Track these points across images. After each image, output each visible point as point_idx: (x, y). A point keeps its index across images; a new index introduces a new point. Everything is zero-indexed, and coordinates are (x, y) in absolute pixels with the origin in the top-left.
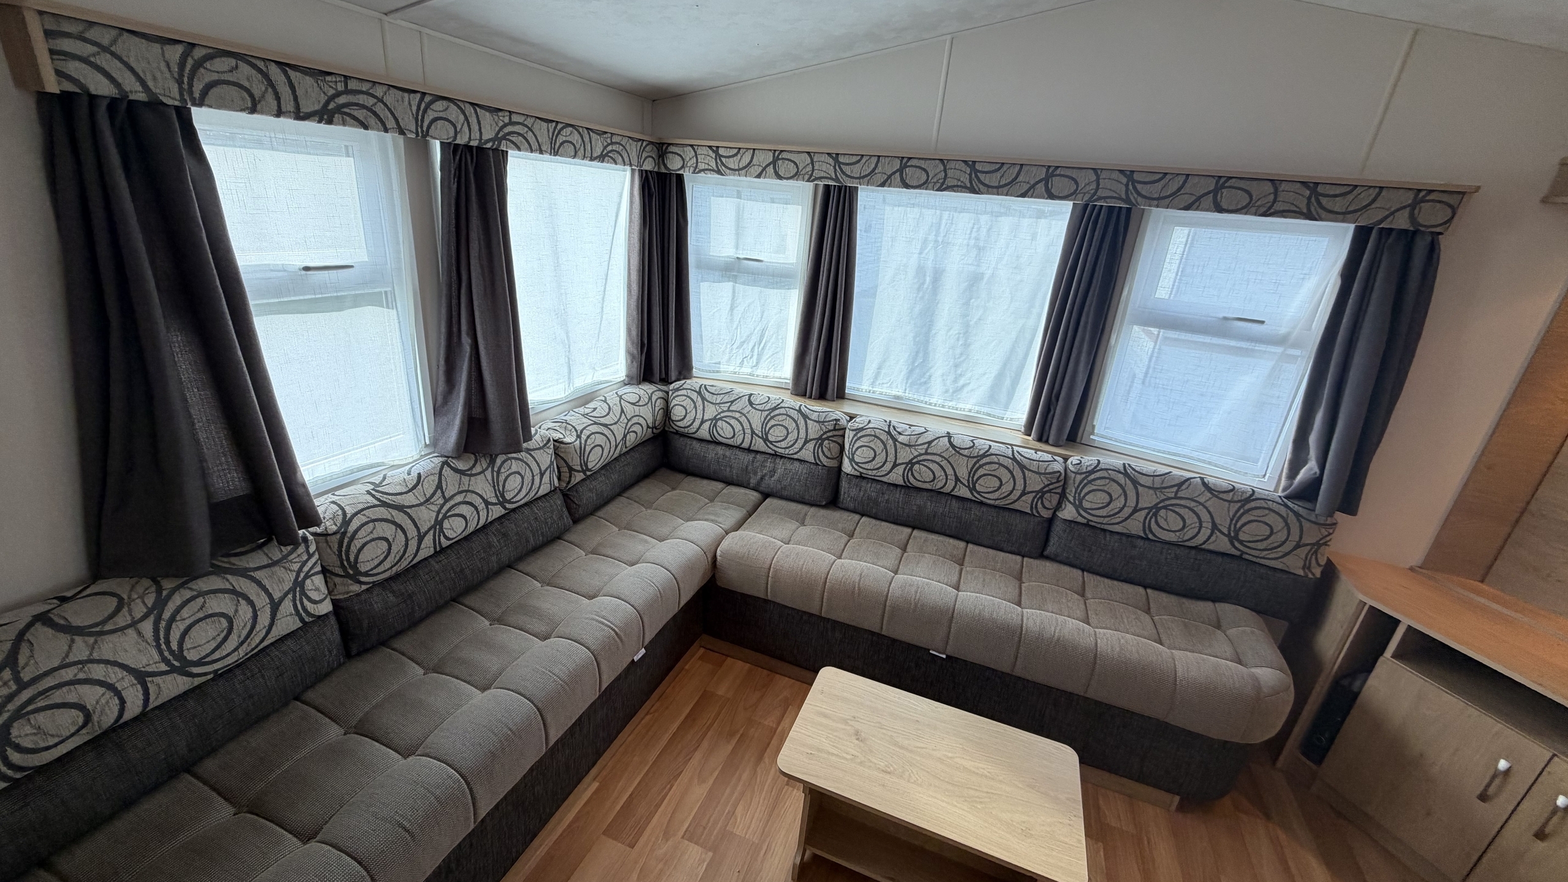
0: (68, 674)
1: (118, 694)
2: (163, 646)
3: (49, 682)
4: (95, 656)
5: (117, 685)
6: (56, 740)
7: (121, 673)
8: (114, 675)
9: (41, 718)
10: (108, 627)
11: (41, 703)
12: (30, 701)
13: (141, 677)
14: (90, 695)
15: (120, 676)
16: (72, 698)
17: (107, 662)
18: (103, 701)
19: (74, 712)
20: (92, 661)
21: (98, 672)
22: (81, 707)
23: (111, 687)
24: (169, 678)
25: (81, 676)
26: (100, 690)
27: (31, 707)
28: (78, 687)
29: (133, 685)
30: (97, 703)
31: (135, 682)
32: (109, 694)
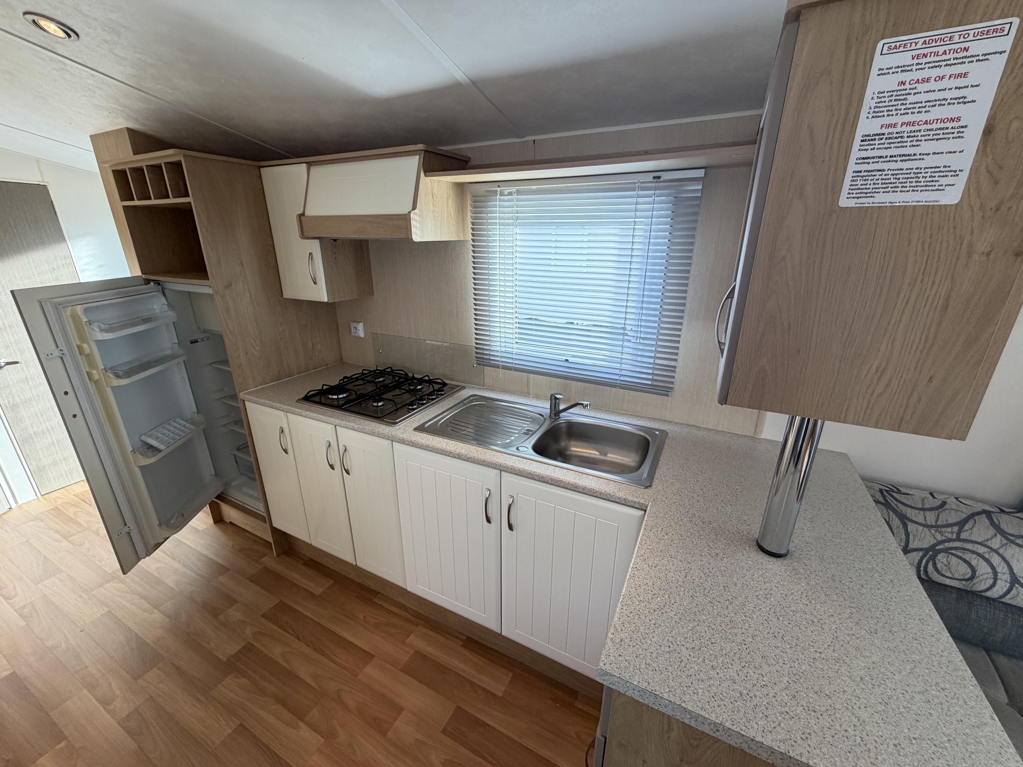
0: (981, 550)
1: (995, 579)
3: (970, 546)
4: (1001, 551)
5: (999, 574)
6: (950, 575)
7: (1006, 570)
8: (1002, 568)
9: (954, 560)
10: (1018, 541)
11: (959, 553)
12: (956, 548)
13: (1014, 581)
14: (983, 568)
16: (974, 563)
17: (1004, 559)
18: (985, 576)
19: (969, 570)
20: (996, 552)
21: (996, 560)
22: (974, 570)
23: (995, 573)
25: (987, 556)
26: (989, 570)
27: (954, 552)
28: (981, 560)
29: (1006, 581)
30: (982, 575)
31: (1009, 581)
32: (991, 575)
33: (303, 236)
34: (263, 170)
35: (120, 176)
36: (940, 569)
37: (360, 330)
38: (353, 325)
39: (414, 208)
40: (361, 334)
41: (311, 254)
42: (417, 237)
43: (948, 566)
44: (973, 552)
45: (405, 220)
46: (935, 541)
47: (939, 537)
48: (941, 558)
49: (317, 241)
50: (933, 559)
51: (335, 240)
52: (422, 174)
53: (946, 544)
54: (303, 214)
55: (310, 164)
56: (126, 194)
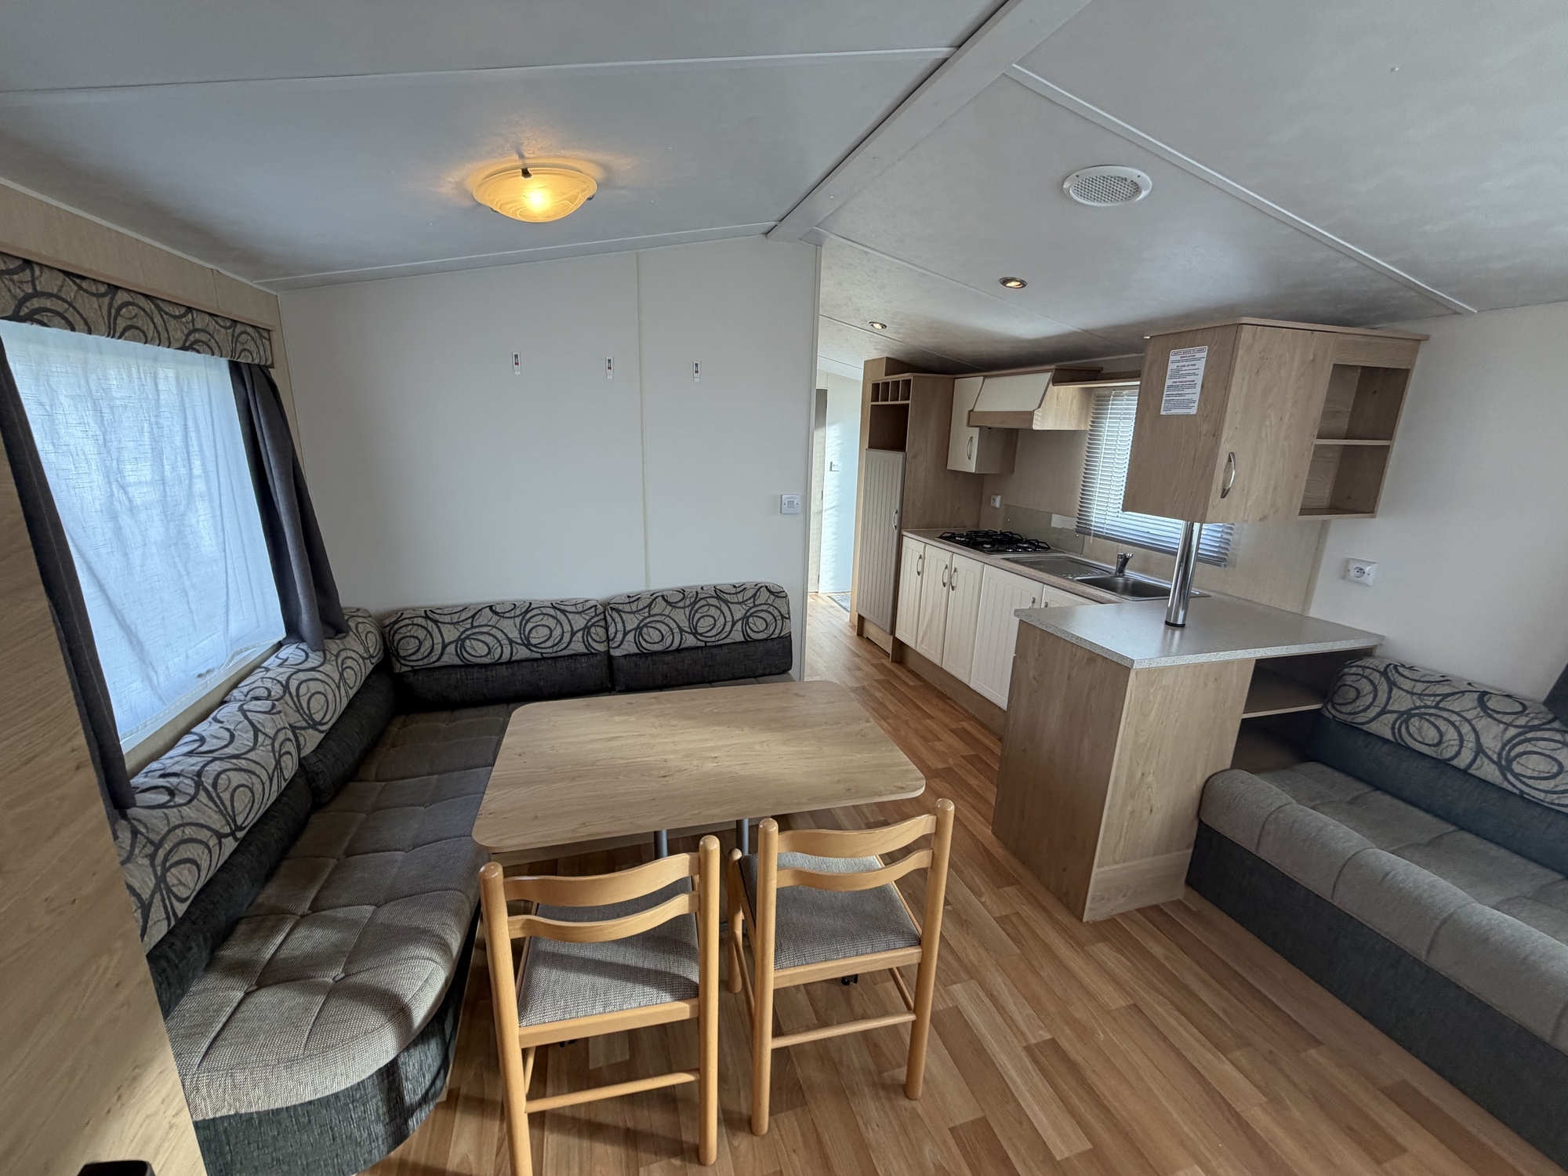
0: (1454, 718)
1: (1461, 746)
2: (1507, 748)
3: (1445, 714)
4: (1474, 722)
5: (1465, 742)
6: (1421, 740)
7: (1472, 737)
8: (1470, 738)
9: (1426, 725)
10: (1495, 715)
11: (1432, 719)
12: (1431, 715)
13: (1480, 750)
14: (1451, 734)
15: (1471, 740)
16: (1443, 728)
17: (1474, 729)
18: (1451, 743)
19: (1437, 735)
20: (1469, 721)
21: (1466, 729)
22: (1441, 735)
23: (1462, 740)
24: (1493, 766)
25: (1457, 724)
26: (1456, 736)
27: (1427, 717)
28: (1451, 727)
29: (1471, 749)
30: (1449, 740)
31: (1474, 750)
32: (1457, 742)
33: (969, 425)
34: (956, 381)
35: (876, 386)
36: (1412, 732)
37: (997, 502)
38: (993, 497)
39: (1039, 407)
40: (997, 505)
41: (972, 437)
42: (1036, 427)
43: (1420, 729)
44: (1446, 719)
45: (1031, 414)
46: (1413, 706)
47: (1418, 703)
48: (1415, 721)
49: (978, 429)
50: (1406, 721)
51: (990, 428)
52: (1051, 385)
53: (1423, 710)
54: (972, 410)
55: (985, 377)
56: (875, 398)
